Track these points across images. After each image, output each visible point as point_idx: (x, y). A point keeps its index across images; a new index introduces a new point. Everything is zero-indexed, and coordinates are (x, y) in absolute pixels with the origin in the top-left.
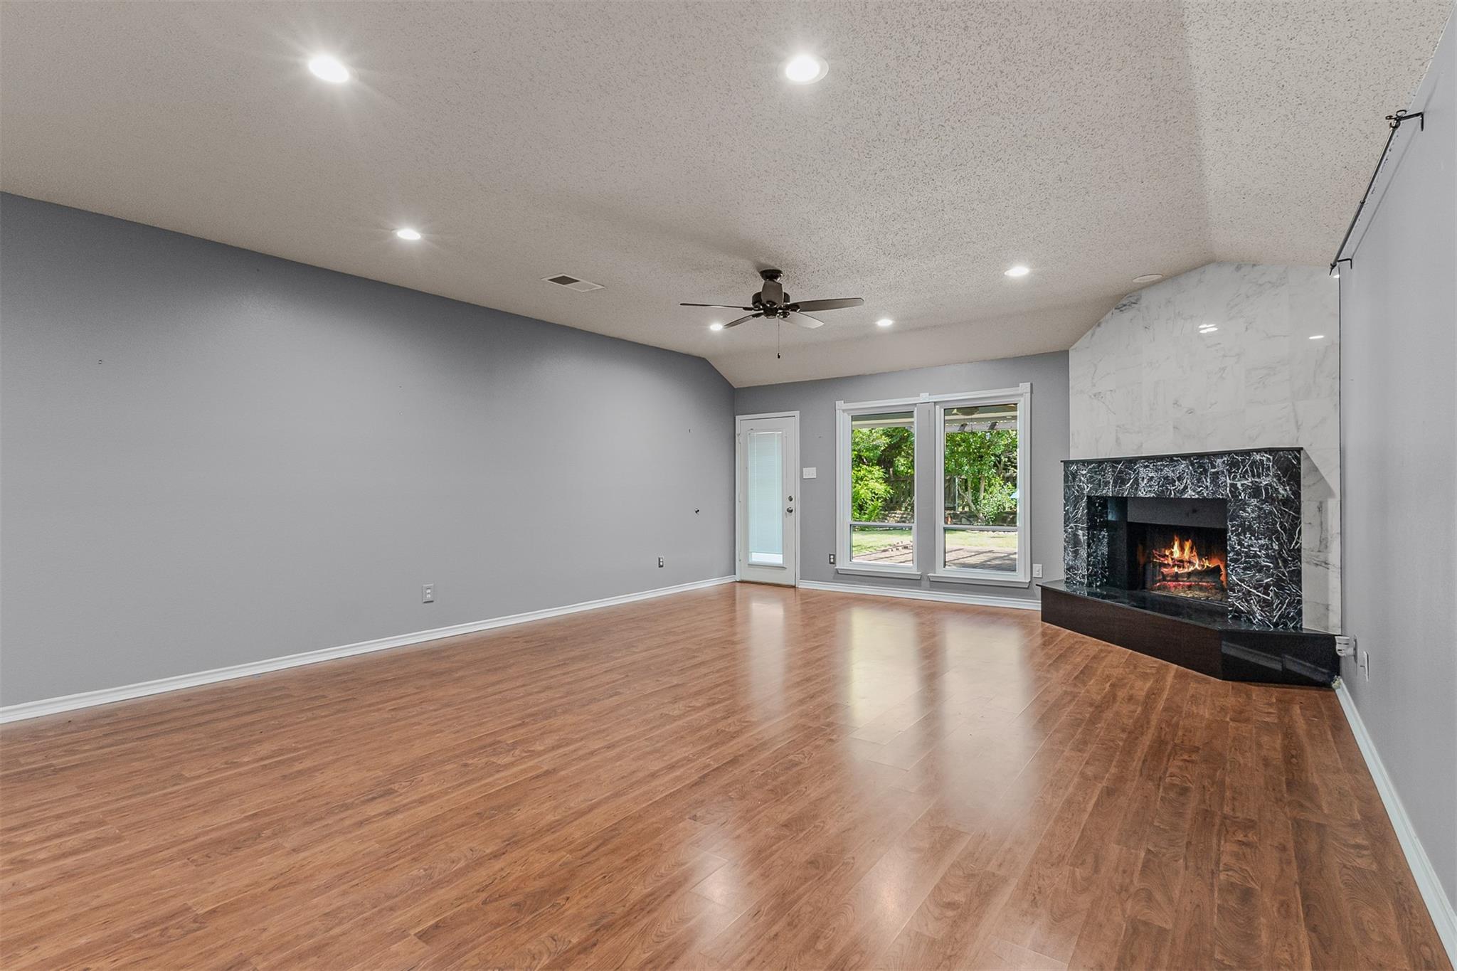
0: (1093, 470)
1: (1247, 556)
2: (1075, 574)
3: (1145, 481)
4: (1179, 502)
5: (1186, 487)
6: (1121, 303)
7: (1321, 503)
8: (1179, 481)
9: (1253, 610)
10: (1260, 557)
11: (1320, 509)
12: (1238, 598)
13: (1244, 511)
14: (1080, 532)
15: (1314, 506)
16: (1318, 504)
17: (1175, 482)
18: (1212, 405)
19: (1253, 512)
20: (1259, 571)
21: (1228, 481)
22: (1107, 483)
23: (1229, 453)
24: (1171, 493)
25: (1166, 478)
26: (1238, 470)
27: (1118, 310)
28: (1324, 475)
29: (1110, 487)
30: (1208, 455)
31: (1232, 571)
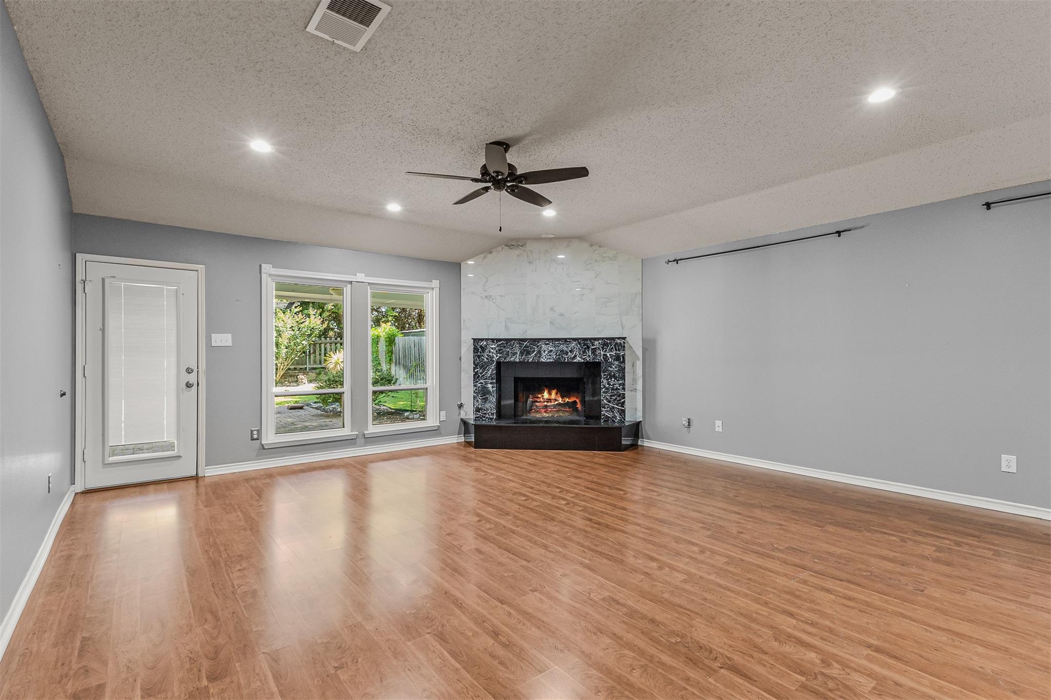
0: (502, 345)
1: (613, 389)
2: (485, 414)
3: (546, 352)
4: (570, 364)
5: (575, 356)
6: (511, 243)
7: (634, 363)
8: (571, 352)
9: (615, 416)
10: (619, 389)
11: (633, 365)
12: (607, 411)
13: (611, 367)
14: (490, 386)
15: (631, 364)
16: (632, 363)
17: (568, 353)
18: (575, 313)
19: (616, 368)
20: (619, 396)
21: (602, 353)
22: (515, 354)
23: (602, 339)
24: (565, 359)
25: (562, 351)
26: (608, 347)
27: (507, 247)
28: (635, 350)
29: (518, 356)
30: (590, 339)
31: (604, 398)
